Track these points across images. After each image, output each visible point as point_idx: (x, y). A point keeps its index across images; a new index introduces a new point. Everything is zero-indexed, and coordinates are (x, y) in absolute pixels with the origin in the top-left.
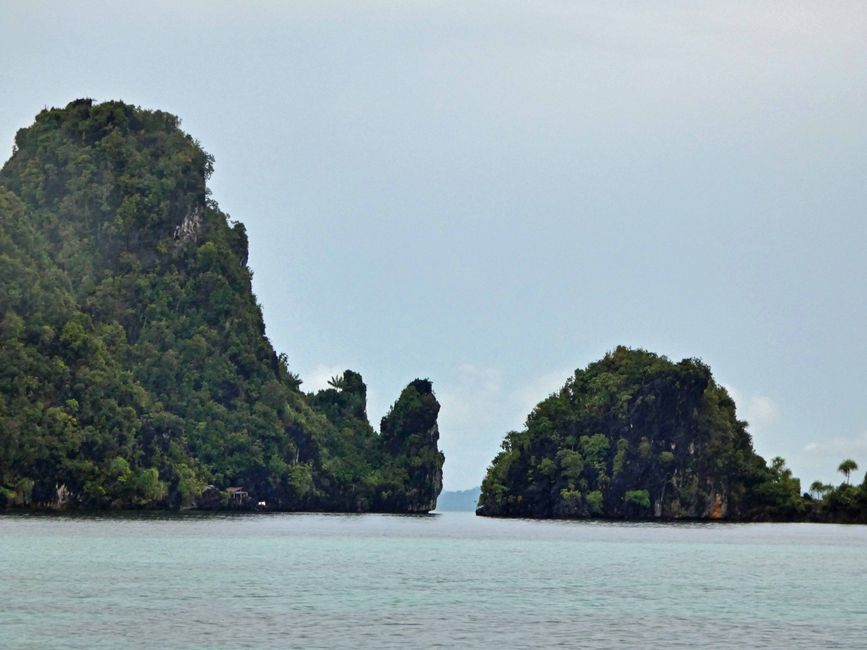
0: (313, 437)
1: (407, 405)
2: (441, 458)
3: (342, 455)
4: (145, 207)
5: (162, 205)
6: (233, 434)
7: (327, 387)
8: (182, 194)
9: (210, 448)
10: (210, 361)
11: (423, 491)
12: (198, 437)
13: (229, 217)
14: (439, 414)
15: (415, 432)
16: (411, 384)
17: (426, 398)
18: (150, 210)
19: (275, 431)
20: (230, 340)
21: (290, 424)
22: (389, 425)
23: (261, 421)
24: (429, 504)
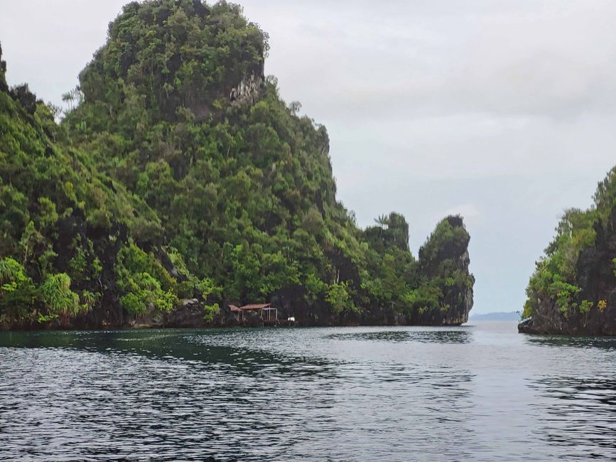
0: (353, 260)
1: (440, 235)
2: (472, 280)
3: (382, 277)
4: (202, 71)
5: (218, 69)
6: (269, 255)
7: (373, 224)
8: (236, 62)
9: (244, 268)
10: (253, 194)
11: (456, 306)
12: (234, 258)
13: (314, 121)
14: (469, 244)
15: (449, 257)
16: (445, 220)
17: (457, 229)
18: (207, 74)
19: (313, 253)
20: (276, 179)
21: (330, 249)
22: (425, 252)
23: (299, 244)
24: (461, 317)
